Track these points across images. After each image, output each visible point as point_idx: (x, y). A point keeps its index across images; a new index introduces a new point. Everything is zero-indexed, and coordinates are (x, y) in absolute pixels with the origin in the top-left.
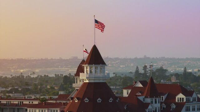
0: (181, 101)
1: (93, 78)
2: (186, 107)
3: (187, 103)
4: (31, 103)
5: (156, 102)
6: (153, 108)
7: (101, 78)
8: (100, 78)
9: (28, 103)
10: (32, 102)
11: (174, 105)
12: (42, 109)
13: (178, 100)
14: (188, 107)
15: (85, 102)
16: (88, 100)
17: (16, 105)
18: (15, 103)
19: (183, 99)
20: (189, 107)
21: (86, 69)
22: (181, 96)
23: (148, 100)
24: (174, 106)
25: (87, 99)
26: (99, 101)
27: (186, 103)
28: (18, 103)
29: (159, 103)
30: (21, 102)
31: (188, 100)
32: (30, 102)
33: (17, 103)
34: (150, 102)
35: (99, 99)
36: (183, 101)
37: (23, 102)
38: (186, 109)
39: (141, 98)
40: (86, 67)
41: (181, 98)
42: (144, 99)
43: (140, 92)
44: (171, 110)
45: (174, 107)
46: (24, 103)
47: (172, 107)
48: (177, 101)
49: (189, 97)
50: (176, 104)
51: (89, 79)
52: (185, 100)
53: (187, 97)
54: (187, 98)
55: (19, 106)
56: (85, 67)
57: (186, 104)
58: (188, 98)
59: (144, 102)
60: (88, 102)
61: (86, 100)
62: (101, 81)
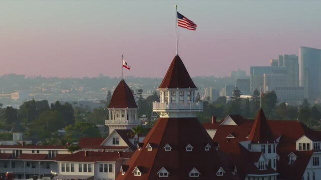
0: (304, 148)
1: (178, 111)
2: (313, 158)
3: (316, 151)
4: (36, 152)
5: (270, 151)
6: (266, 161)
7: (191, 111)
8: (189, 111)
9: (31, 152)
10: (38, 151)
11: (294, 155)
12: (85, 163)
13: (300, 147)
14: (316, 158)
15: (166, 150)
16: (171, 148)
17: (10, 156)
18: (7, 152)
19: (308, 145)
20: (318, 158)
21: (165, 95)
22: (305, 140)
23: (257, 148)
24: (293, 157)
25: (169, 146)
26: (189, 149)
27: (314, 151)
28: (14, 154)
29: (274, 152)
30: (17, 151)
31: (317, 147)
32: (33, 151)
33: (11, 152)
34: (260, 151)
35: (189, 146)
36: (308, 148)
37: (21, 151)
38: (313, 162)
39: (245, 144)
40: (165, 92)
41: (304, 144)
42: (250, 146)
43: (233, 134)
44: (290, 163)
45: (295, 158)
46: (23, 152)
47: (290, 159)
48: (297, 148)
49: (318, 142)
50: (297, 153)
51: (170, 112)
52: (311, 148)
53: (315, 142)
54: (314, 144)
55: (14, 157)
56: (163, 93)
57: (314, 153)
58: (316, 144)
59: (251, 151)
60: (170, 150)
61: (168, 148)
62: (190, 116)
